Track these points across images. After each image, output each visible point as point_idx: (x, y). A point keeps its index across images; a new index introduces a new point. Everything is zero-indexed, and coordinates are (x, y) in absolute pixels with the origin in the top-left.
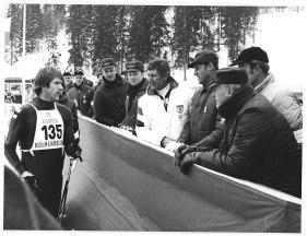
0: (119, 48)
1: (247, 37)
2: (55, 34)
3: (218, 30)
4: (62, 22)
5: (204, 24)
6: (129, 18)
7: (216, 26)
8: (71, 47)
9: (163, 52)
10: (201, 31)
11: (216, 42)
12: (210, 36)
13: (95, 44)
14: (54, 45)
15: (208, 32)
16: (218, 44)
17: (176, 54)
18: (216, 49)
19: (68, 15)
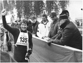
0: (31, 12)
1: (67, 5)
2: (13, 9)
3: (59, 4)
4: (14, 6)
5: (55, 3)
6: (33, 3)
7: (58, 3)
8: (17, 13)
9: (44, 12)
10: (54, 5)
11: (58, 7)
12: (57, 6)
13: (24, 11)
14: (12, 13)
15: (56, 5)
16: (59, 8)
17: (48, 12)
18: (58, 9)
19: (16, 4)
